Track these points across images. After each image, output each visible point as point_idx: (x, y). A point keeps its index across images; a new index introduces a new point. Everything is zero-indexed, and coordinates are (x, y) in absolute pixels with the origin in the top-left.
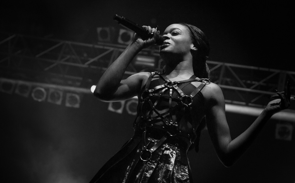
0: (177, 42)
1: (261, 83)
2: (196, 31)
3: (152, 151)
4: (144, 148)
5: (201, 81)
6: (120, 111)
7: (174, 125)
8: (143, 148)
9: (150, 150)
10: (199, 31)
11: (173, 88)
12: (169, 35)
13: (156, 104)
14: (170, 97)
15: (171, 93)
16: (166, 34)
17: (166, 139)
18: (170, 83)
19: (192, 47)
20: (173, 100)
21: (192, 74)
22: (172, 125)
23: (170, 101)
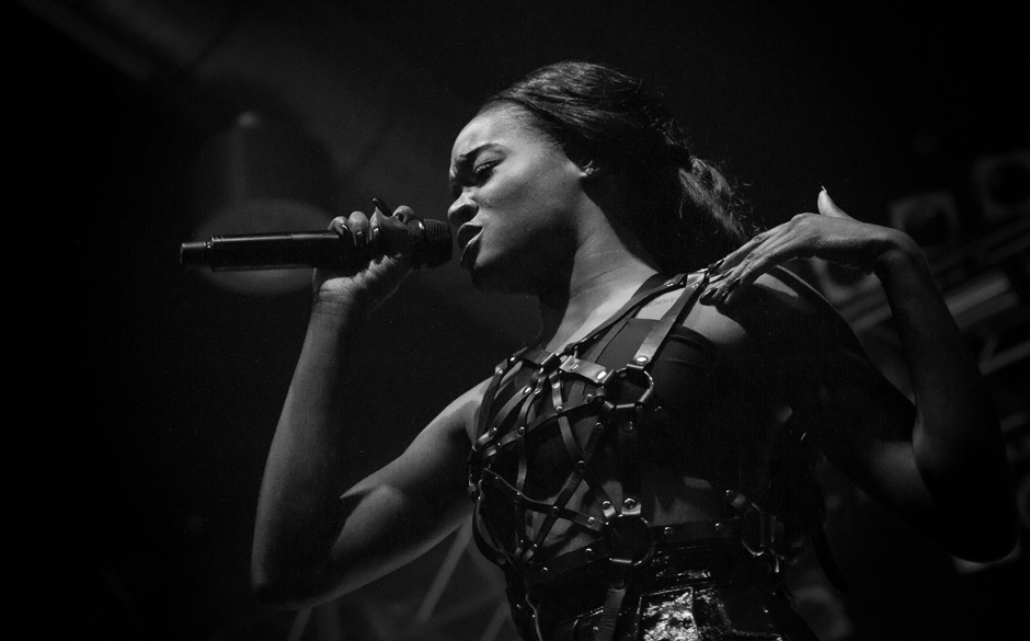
7: (625, 516)
11: (562, 376)
13: (522, 476)
14: (560, 413)
15: (557, 397)
22: (613, 519)
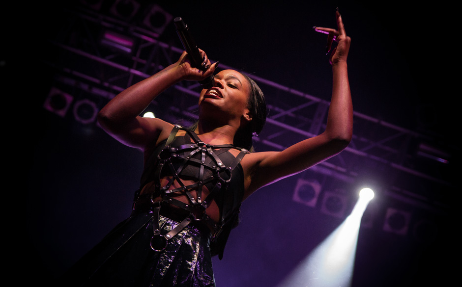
1: (289, 113)
3: (168, 238)
4: (157, 232)
6: (62, 113)
8: (155, 232)
9: (166, 236)
12: (223, 82)
13: (180, 170)
14: (203, 164)
15: (203, 158)
16: (220, 79)
17: (189, 223)
20: (206, 169)
23: (202, 170)
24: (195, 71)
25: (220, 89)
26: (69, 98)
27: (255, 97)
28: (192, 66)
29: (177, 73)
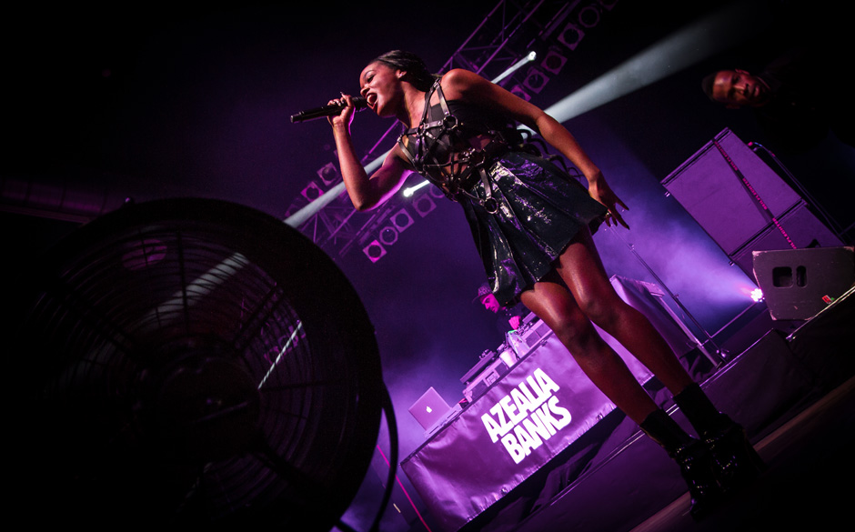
0: (378, 85)
2: (388, 57)
5: (434, 89)
6: (384, 252)
10: (392, 53)
11: (427, 130)
15: (430, 136)
17: (484, 171)
18: (419, 131)
19: (399, 75)
20: (440, 138)
21: (422, 95)
23: (441, 143)
24: (344, 112)
25: (369, 92)
26: (375, 243)
27: (391, 61)
28: (339, 114)
29: (341, 131)
